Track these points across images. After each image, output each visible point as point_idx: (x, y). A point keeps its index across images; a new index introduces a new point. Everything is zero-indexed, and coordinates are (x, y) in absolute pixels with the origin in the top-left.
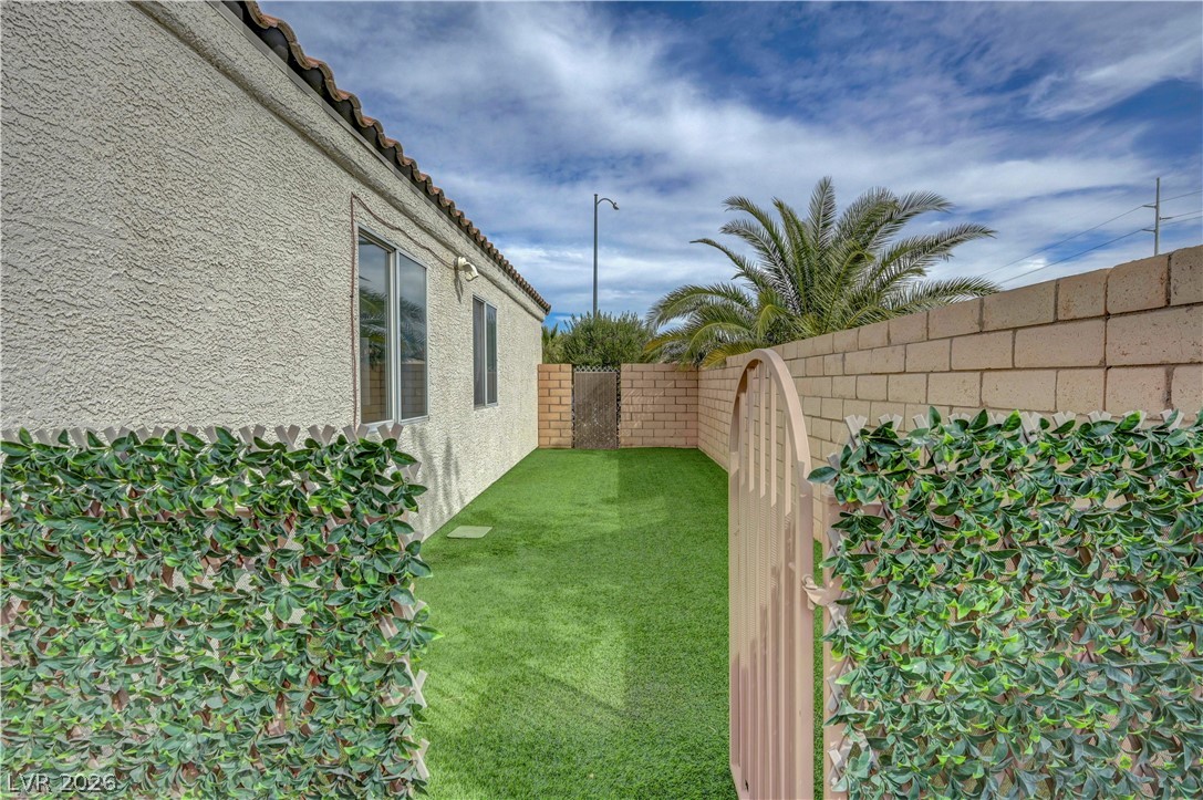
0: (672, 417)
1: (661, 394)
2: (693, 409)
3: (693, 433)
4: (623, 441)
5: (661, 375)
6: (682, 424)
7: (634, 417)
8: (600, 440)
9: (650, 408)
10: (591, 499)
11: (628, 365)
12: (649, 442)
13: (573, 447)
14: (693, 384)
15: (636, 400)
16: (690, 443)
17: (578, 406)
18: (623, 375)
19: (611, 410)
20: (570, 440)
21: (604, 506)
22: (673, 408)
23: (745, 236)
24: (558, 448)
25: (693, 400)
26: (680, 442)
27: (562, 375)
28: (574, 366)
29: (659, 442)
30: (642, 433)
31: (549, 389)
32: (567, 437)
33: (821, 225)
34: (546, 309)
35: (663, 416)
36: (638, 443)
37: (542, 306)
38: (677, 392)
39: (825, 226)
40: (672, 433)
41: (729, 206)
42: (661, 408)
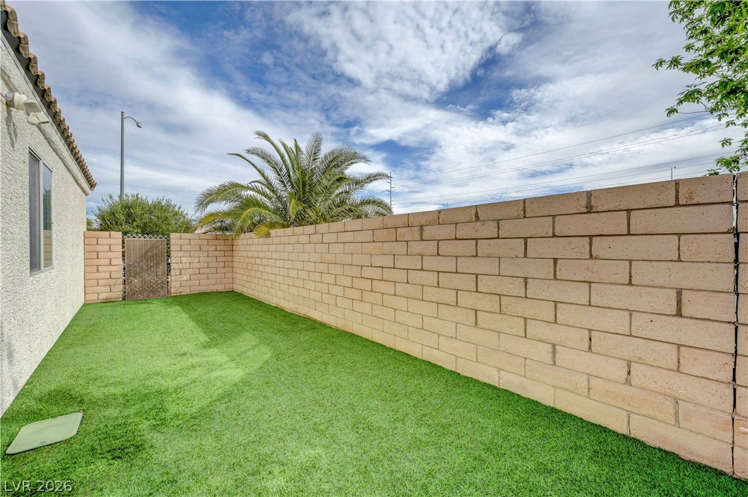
0: (214, 270)
1: (206, 255)
2: (230, 264)
3: (230, 281)
4: (173, 290)
5: (205, 242)
6: (222, 275)
7: (182, 272)
8: (151, 291)
9: (197, 265)
10: (187, 348)
11: (177, 235)
12: (196, 290)
13: (124, 299)
14: (230, 248)
15: (184, 260)
16: (228, 287)
17: (129, 266)
18: (172, 242)
19: (163, 267)
20: (121, 294)
21: (205, 353)
22: (215, 265)
23: (263, 158)
24: (107, 301)
25: (229, 259)
26: (221, 288)
27: (112, 241)
28: (125, 233)
29: (204, 289)
30: (189, 283)
31: (98, 253)
32: (118, 291)
33: (312, 159)
34: (92, 186)
35: (206, 271)
36: (186, 291)
37: (89, 182)
38: (217, 253)
39: (314, 160)
40: (214, 282)
41: (257, 136)
42: (206, 265)
